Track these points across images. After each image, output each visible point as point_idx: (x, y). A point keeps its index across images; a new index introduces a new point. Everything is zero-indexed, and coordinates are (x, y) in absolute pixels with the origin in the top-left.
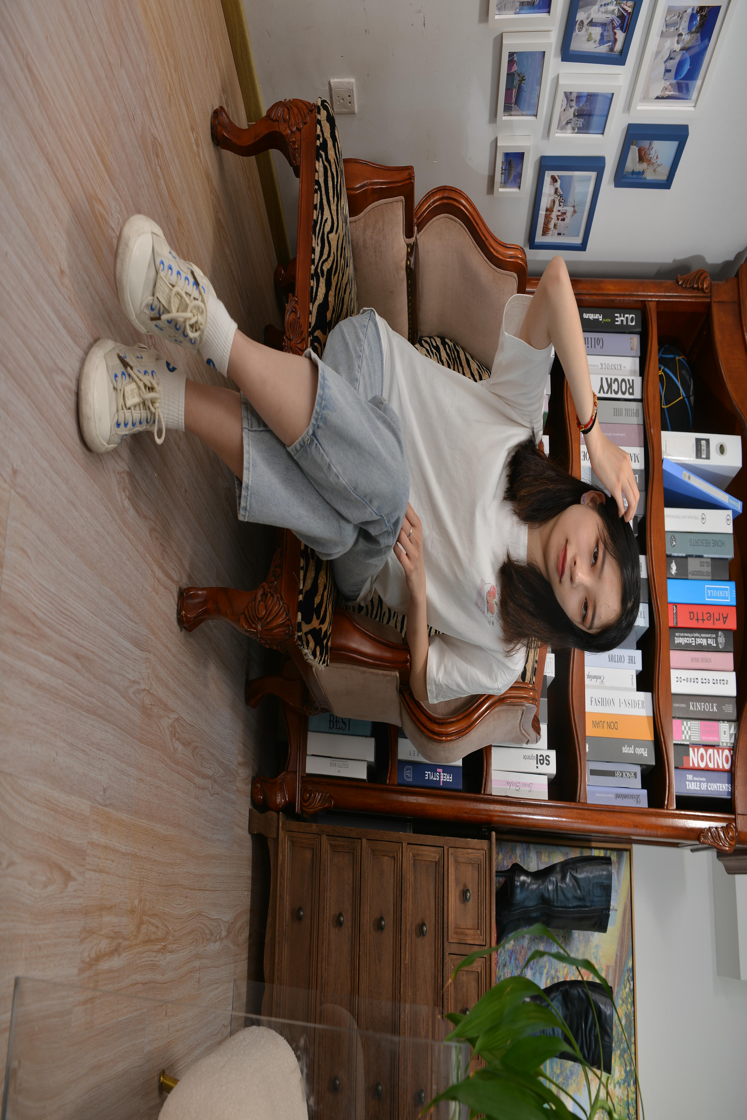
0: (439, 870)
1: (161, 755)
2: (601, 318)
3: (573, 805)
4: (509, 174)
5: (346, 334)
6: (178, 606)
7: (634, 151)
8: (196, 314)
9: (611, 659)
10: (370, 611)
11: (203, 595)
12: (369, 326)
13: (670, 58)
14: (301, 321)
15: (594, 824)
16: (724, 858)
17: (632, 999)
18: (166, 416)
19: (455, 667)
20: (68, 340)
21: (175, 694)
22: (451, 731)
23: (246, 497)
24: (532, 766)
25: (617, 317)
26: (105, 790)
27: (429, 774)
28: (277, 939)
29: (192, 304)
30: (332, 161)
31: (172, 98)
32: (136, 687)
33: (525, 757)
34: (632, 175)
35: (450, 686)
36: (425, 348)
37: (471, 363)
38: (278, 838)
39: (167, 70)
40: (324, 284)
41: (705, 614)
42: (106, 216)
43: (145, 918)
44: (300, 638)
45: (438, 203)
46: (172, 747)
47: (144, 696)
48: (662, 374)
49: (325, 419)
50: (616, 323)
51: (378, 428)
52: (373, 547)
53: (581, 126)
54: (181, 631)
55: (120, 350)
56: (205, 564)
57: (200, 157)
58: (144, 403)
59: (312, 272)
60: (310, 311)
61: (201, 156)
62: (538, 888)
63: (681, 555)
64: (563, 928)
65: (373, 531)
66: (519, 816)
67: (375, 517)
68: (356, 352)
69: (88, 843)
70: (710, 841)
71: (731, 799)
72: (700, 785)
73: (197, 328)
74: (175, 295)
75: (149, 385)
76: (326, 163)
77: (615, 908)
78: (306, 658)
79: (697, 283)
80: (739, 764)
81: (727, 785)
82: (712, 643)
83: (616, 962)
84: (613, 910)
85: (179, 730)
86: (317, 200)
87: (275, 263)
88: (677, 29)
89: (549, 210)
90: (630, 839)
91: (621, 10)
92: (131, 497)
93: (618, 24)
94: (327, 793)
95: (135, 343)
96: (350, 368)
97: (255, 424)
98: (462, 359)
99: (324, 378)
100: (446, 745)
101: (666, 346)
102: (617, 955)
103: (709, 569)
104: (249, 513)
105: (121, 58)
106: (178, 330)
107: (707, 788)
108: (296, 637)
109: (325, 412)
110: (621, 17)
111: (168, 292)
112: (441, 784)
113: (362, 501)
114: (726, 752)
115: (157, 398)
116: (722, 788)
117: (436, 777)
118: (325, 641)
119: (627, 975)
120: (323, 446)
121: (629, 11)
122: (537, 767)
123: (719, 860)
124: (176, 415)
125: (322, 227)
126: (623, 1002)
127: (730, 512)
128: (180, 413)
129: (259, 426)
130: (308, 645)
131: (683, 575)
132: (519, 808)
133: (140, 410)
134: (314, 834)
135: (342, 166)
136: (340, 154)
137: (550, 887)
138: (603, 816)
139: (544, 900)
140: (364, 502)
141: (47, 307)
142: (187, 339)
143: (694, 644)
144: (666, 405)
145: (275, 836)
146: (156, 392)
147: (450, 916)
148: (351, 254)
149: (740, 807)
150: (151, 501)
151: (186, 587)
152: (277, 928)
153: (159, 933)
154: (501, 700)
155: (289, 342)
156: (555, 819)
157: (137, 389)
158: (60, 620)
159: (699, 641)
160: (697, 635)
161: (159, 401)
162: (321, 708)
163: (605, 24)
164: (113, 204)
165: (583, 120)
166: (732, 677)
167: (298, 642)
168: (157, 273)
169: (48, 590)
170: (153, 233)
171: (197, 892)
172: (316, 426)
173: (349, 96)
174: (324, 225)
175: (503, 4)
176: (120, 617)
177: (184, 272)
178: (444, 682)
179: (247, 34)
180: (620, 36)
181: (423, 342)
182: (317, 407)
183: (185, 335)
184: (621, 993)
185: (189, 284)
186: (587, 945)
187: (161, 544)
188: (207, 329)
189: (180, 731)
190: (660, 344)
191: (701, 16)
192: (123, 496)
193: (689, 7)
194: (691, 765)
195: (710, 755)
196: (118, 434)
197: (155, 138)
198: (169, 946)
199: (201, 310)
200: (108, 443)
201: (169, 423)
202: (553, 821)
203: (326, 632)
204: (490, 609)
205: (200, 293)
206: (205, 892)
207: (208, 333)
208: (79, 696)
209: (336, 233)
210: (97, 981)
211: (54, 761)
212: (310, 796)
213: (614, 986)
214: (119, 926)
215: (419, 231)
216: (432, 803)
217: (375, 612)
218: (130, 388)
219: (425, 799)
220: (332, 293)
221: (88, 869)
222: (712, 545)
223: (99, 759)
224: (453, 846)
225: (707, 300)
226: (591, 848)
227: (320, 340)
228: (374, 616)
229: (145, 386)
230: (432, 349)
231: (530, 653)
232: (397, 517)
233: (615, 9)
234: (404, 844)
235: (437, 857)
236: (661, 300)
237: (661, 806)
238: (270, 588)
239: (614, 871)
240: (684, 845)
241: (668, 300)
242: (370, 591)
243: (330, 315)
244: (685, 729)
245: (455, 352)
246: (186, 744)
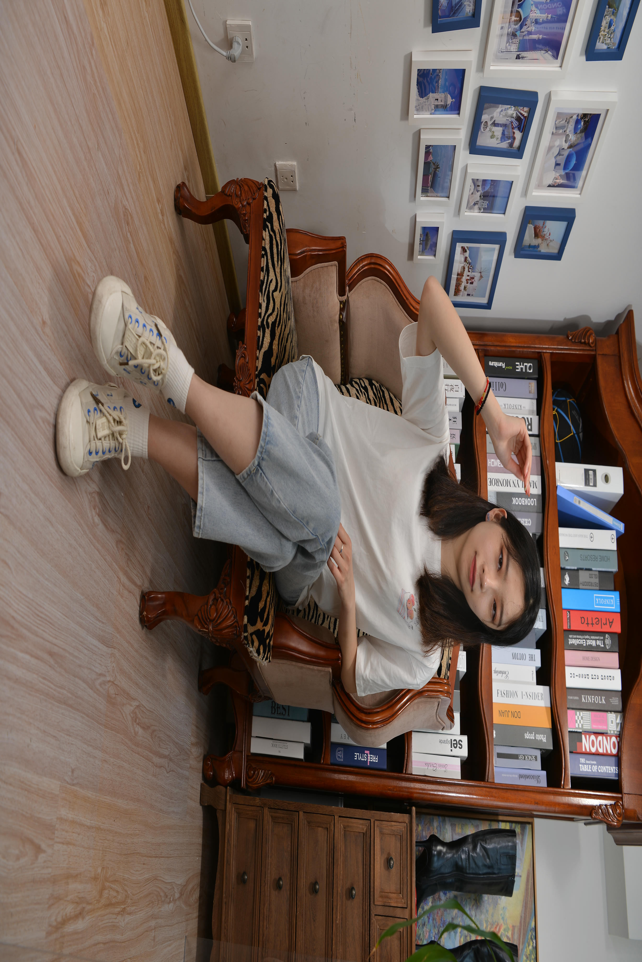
0: (366, 840)
1: (124, 739)
2: (504, 366)
3: (482, 784)
4: (426, 244)
5: (288, 378)
6: (140, 607)
7: (530, 229)
8: (159, 360)
9: (515, 656)
10: (307, 613)
11: (162, 598)
12: (307, 371)
13: (559, 154)
14: (250, 365)
15: (501, 801)
16: (612, 831)
17: (535, 956)
18: (132, 445)
19: (380, 664)
20: (48, 380)
21: (137, 684)
22: (377, 719)
23: (200, 517)
24: (446, 749)
25: (518, 365)
26: (73, 771)
27: (358, 755)
28: (224, 900)
29: (155, 352)
30: (277, 231)
31: (141, 175)
32: (102, 679)
33: (441, 741)
34: (529, 248)
35: (376, 681)
36: (355, 388)
37: (394, 401)
38: (225, 810)
39: (138, 152)
40: (269, 334)
41: (594, 619)
42: (83, 275)
43: (107, 884)
44: (246, 638)
45: (366, 267)
46: (133, 731)
47: (109, 687)
48: (555, 414)
49: (269, 452)
50: (517, 370)
51: (314, 460)
52: (309, 561)
53: (486, 207)
54: (143, 629)
55: (93, 389)
56: (164, 570)
57: (164, 225)
58: (113, 434)
59: (259, 324)
60: (257, 357)
61: (166, 223)
62: (453, 856)
63: (573, 568)
64: (475, 892)
65: (310, 548)
66: (436, 793)
67: (311, 537)
68: (296, 393)
69: (57, 818)
70: (601, 817)
71: (618, 780)
72: (592, 767)
73: (160, 373)
74: (141, 344)
75: (117, 419)
76: (271, 233)
77: (520, 874)
78: (251, 655)
79: (584, 338)
80: (625, 749)
81: (614, 768)
82: (600, 644)
83: (521, 923)
84: (517, 876)
85: (139, 716)
86: (264, 263)
87: (228, 312)
88: (565, 131)
89: (460, 275)
90: (532, 814)
91: (519, 114)
92: (100, 513)
93: (516, 125)
94: (269, 771)
95: (106, 382)
96: (291, 407)
97: (209, 454)
98: (386, 398)
99: (268, 417)
100: (372, 732)
101: (559, 390)
102: (521, 917)
103: (597, 580)
104: (202, 531)
105: (98, 143)
106: (143, 373)
107: (597, 770)
108: (242, 637)
109: (269, 446)
110: (518, 119)
111: (135, 341)
112: (368, 764)
113: (300, 523)
114: (614, 739)
115: (124, 431)
116: (610, 770)
117: (364, 758)
118: (268, 641)
119: (530, 934)
120: (266, 475)
121: (525, 115)
122: (451, 750)
123: (609, 833)
124: (141, 445)
125: (268, 287)
126: (527, 958)
127: (614, 532)
128: (144, 443)
129: (212, 457)
130: (253, 644)
131: (575, 585)
132: (436, 786)
133: (109, 440)
134: (258, 806)
135: (285, 236)
136: (284, 225)
137: (463, 856)
138: (509, 794)
139: (458, 868)
140: (302, 524)
141: (30, 353)
142: (151, 381)
143: (585, 645)
144: (559, 440)
145: (223, 808)
146: (123, 425)
147: (376, 881)
148: (293, 309)
149: (626, 786)
150: (118, 517)
151: (147, 590)
152: (224, 890)
153: (119, 897)
154: (420, 693)
155: (239, 383)
156: (467, 796)
157: (107, 423)
158: (36, 622)
159: (589, 642)
160: (587, 637)
161: (126, 433)
162: (264, 697)
163: (506, 125)
164: (89, 264)
165: (488, 202)
166: (617, 674)
167: (244, 641)
168: (126, 325)
169: (26, 596)
170: (122, 292)
171: (154, 859)
172: (261, 458)
173: (292, 176)
174: (270, 285)
175: (421, 106)
176: (89, 618)
177: (149, 325)
178: (371, 677)
179: (206, 123)
180: (518, 135)
181: (353, 383)
182: (261, 442)
183: (150, 378)
184: (525, 950)
185: (153, 335)
186: (495, 907)
187: (126, 554)
188: (168, 373)
189: (141, 717)
190: (554, 388)
191: (585, 121)
192: (94, 513)
193: (575, 114)
194: (584, 750)
195: (600, 741)
196: (90, 461)
197: (126, 209)
198: (128, 909)
199: (163, 358)
200: (81, 469)
201: (135, 452)
202: (466, 798)
203: (269, 633)
204: (410, 615)
205: (163, 343)
206: (161, 859)
207: (169, 376)
208: (52, 688)
209: (280, 292)
210: (63, 943)
211: (28, 746)
212: (254, 773)
213: (519, 944)
214: (84, 892)
215: (350, 290)
216: (360, 781)
217: (311, 614)
218: (101, 422)
219: (354, 777)
220: (276, 342)
221: (56, 842)
222: (599, 560)
223: (69, 743)
224: (378, 819)
225: (593, 353)
226: (498, 821)
227: (265, 382)
228: (310, 617)
229: (114, 420)
230: (361, 389)
231: (445, 651)
232: (330, 537)
233: (513, 114)
234: (336, 817)
235: (365, 829)
236: (554, 352)
237: (559, 786)
238: (220, 594)
239: (518, 841)
240: (577, 819)
241: (560, 352)
242: (307, 597)
243: (274, 361)
244: (578, 718)
245: (381, 392)
246: (145, 728)
